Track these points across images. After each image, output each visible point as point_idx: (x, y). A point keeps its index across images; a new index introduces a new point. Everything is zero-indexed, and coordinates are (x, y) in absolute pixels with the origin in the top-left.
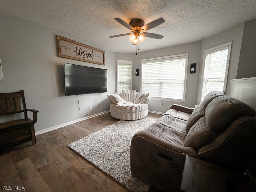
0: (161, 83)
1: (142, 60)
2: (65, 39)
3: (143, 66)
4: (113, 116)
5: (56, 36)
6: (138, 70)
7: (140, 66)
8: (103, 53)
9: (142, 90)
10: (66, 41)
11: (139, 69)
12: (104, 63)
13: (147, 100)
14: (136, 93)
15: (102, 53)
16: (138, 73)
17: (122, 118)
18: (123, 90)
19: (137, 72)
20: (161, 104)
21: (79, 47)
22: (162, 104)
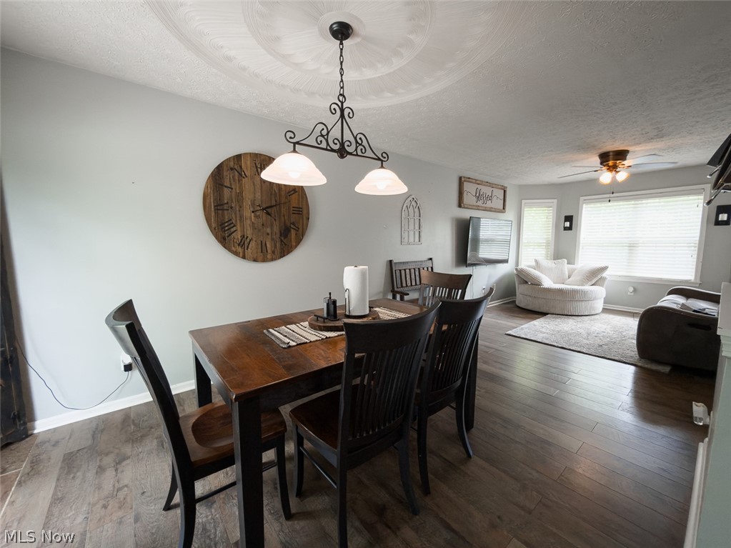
0: (632, 246)
1: (582, 198)
2: (469, 179)
3: (584, 209)
4: (520, 306)
5: (460, 178)
6: (569, 218)
7: (578, 208)
8: (505, 191)
9: (580, 259)
10: (469, 182)
11: (572, 216)
12: (504, 209)
13: (603, 279)
14: (566, 267)
15: (503, 191)
16: (571, 225)
17: (552, 311)
18: (536, 261)
19: (568, 223)
20: (631, 289)
21: (479, 187)
22: (635, 290)
